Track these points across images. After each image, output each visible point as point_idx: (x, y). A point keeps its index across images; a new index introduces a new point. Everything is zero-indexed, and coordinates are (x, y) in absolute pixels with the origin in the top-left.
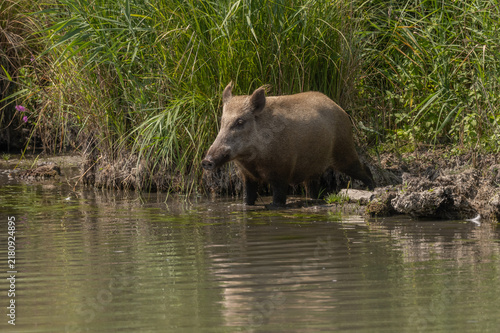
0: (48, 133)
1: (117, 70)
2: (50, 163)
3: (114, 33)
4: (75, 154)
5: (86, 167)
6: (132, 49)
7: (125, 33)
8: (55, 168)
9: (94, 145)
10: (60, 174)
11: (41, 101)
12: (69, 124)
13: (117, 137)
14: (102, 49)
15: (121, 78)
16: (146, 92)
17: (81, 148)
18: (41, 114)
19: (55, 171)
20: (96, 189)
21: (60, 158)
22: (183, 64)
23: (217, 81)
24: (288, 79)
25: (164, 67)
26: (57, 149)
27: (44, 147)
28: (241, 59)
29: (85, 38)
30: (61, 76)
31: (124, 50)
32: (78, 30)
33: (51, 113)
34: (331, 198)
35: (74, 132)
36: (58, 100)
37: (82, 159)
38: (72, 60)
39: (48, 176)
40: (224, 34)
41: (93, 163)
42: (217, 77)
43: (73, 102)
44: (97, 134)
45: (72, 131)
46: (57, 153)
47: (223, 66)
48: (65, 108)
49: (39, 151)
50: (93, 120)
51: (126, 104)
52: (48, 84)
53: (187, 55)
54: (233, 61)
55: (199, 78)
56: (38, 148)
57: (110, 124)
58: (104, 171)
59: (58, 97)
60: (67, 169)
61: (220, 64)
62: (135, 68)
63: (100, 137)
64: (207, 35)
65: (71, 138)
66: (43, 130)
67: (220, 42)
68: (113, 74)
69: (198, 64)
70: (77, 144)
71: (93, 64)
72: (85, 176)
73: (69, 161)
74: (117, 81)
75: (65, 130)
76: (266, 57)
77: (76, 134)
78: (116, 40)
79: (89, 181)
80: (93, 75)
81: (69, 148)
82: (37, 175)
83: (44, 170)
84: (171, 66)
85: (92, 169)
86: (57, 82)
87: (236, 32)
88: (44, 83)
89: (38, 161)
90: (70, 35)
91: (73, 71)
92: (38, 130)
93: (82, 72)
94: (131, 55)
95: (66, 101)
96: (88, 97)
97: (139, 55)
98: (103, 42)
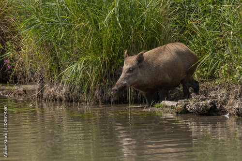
0: (20, 73)
1: (54, 43)
2: (21, 88)
3: (52, 26)
4: (33, 84)
5: (38, 90)
6: (61, 33)
7: (58, 25)
8: (23, 91)
9: (42, 79)
10: (26, 93)
11: (17, 58)
12: (30, 69)
13: (53, 75)
14: (46, 33)
15: (55, 47)
16: (67, 54)
17: (36, 81)
18: (17, 64)
19: (23, 92)
20: (43, 101)
21: (26, 86)
22: (86, 40)
23: (102, 49)
24: (137, 48)
25: (76, 41)
26: (25, 81)
27: (18, 80)
28: (114, 38)
29: (38, 28)
30: (27, 46)
31: (57, 34)
32: (35, 24)
33: (22, 64)
34: (157, 105)
36: (25, 58)
37: (37, 86)
38: (32, 38)
39: (20, 94)
40: (106, 26)
41: (42, 89)
42: (102, 46)
43: (32, 58)
44: (44, 74)
45: (32, 73)
46: (25, 83)
47: (105, 41)
48: (28, 62)
49: (16, 82)
50: (42, 67)
51: (58, 59)
52: (20, 50)
53: (88, 36)
54: (110, 39)
55: (93, 47)
56: (15, 81)
57: (50, 69)
58: (47, 92)
59: (25, 56)
60: (29, 91)
61: (103, 40)
62: (62, 42)
63: (45, 75)
64: (97, 26)
65: (31, 76)
66: (18, 72)
67: (104, 30)
68: (52, 45)
69: (93, 40)
70: (34, 79)
71: (42, 40)
72: (38, 94)
73: (30, 87)
74: (54, 49)
75: (29, 72)
76: (126, 36)
77: (34, 74)
78: (53, 29)
79: (40, 96)
80: (42, 45)
81: (30, 81)
82: (15, 94)
83: (18, 91)
84: (80, 41)
85: (42, 91)
86: (25, 49)
87: (112, 25)
88: (18, 49)
89: (15, 87)
90: (31, 26)
91: (32, 44)
92: (15, 72)
93: (37, 44)
94: (61, 36)
95: (29, 58)
96: (40, 56)
97: (64, 35)
98: (47, 30)
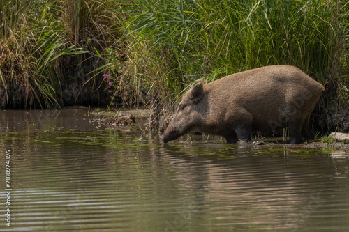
0: (126, 93)
1: (174, 50)
2: (128, 114)
3: (172, 24)
4: (145, 108)
5: (153, 117)
6: (185, 35)
7: (180, 24)
8: (131, 118)
9: (158, 102)
10: (134, 122)
11: (121, 71)
12: (141, 87)
13: (174, 96)
14: (164, 35)
15: (177, 55)
16: (194, 65)
17: (149, 104)
18: (121, 80)
19: (131, 120)
20: (159, 132)
21: (135, 111)
22: (220, 45)
23: (244, 57)
24: (294, 56)
25: (207, 47)
26: (133, 104)
27: (124, 103)
28: (261, 42)
29: (152, 27)
30: (136, 54)
31: (179, 36)
32: (147, 22)
33: (128, 79)
34: (324, 138)
35: (144, 93)
36: (133, 70)
37: (151, 112)
38: (143, 42)
39: (126, 123)
40: (249, 25)
41: (157, 114)
42: (245, 54)
43: (143, 72)
44: (161, 94)
45: (143, 92)
46: (133, 108)
47: (248, 47)
48: (138, 76)
49: (120, 106)
50: (157, 84)
51: (180, 73)
52: (126, 59)
53: (223, 39)
54: (256, 43)
55: (231, 55)
56: (119, 104)
57: (169, 87)
58: (166, 120)
59: (133, 68)
60: (139, 119)
61: (246, 46)
62: (187, 48)
63: (162, 96)
64: (237, 25)
65: (143, 97)
66: (123, 91)
67: (246, 31)
68: (171, 52)
69: (230, 46)
70: (146, 101)
71: (158, 45)
72: (152, 123)
73: (141, 113)
74: (174, 57)
75: (138, 92)
76: (278, 41)
77: (146, 94)
78: (173, 29)
79: (155, 126)
80: (158, 53)
81: (141, 104)
82: (119, 123)
83: (123, 119)
84: (212, 47)
85: (157, 119)
86: (132, 58)
87: (257, 23)
88: (123, 58)
89: (119, 113)
90: (141, 25)
91: (143, 50)
92: (119, 91)
93: (150, 51)
94: (184, 39)
95: (139, 72)
96: (154, 69)
97: (190, 39)
98: (165, 30)
